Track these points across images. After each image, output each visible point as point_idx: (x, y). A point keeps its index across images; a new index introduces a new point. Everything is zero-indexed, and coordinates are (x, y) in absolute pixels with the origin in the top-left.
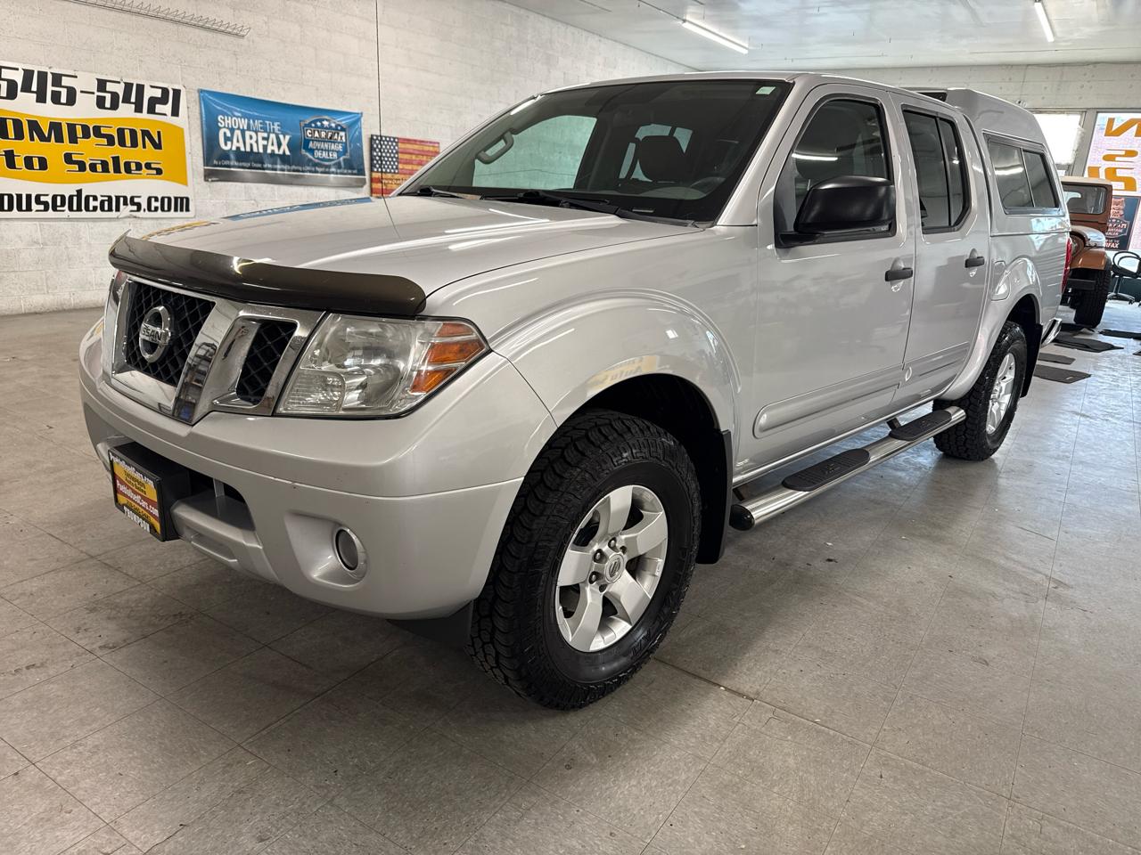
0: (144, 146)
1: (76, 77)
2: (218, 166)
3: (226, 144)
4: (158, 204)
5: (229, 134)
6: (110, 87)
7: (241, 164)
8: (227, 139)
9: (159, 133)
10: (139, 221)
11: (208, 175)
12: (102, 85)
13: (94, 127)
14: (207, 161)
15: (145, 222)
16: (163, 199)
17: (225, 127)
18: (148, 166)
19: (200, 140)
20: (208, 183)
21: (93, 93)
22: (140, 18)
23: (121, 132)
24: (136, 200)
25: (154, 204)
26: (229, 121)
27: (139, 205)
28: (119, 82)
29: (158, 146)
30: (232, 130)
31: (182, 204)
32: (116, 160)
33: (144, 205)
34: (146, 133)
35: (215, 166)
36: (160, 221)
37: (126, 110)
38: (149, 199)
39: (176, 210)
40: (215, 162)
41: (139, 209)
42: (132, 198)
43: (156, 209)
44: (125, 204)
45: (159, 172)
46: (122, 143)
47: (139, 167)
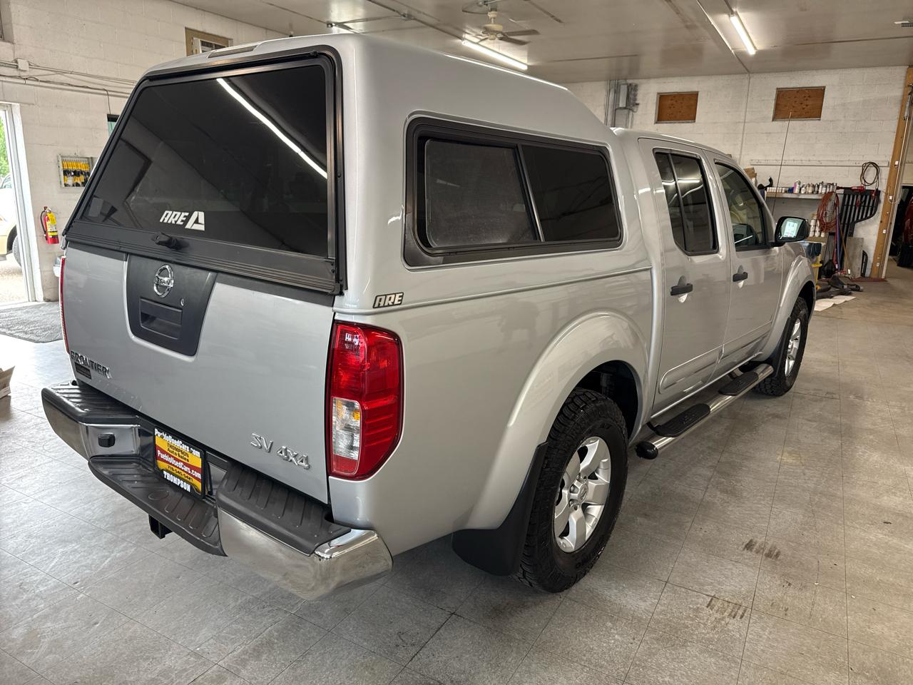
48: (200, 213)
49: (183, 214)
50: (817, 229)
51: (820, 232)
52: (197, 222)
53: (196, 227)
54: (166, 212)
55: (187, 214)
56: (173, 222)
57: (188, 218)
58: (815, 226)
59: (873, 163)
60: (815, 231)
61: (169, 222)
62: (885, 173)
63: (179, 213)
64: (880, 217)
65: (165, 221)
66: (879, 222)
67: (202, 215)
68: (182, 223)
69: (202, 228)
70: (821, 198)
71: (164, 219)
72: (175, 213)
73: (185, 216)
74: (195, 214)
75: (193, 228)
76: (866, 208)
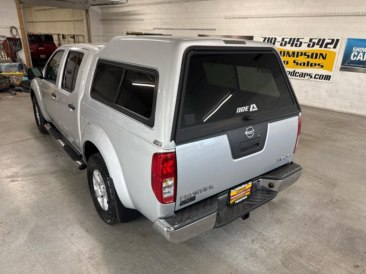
0: (319, 58)
1: (304, 39)
2: (347, 66)
3: (354, 58)
4: (318, 77)
5: (356, 54)
6: (313, 41)
7: (359, 66)
8: (355, 56)
9: (326, 54)
10: (310, 81)
11: (342, 69)
12: (311, 40)
13: (304, 53)
14: (343, 64)
15: (312, 82)
16: (321, 75)
17: (355, 52)
18: (319, 65)
19: (342, 57)
20: (341, 71)
21: (307, 43)
22: (331, 17)
23: (312, 54)
24: (311, 75)
25: (317, 77)
26: (358, 49)
27: (311, 76)
28: (317, 39)
29: (324, 58)
30: (359, 53)
31: (328, 78)
32: (308, 62)
33: (313, 77)
34: (321, 54)
35: (346, 66)
36: (318, 82)
37: (316, 47)
38: (316, 75)
39: (324, 79)
40: (346, 64)
41: (311, 78)
42: (310, 74)
43: (317, 78)
44: (307, 75)
45: (322, 67)
46: (312, 57)
47: (315, 65)
48: (253, 105)
49: (246, 107)
50: (6, 56)
51: (7, 57)
52: (253, 108)
53: (254, 110)
54: (238, 109)
55: (248, 107)
56: (243, 111)
57: (249, 108)
58: (4, 55)
59: (13, 27)
60: (5, 58)
61: (241, 111)
62: (19, 31)
63: (244, 107)
64: (24, 49)
65: (239, 112)
66: (24, 51)
67: (254, 105)
68: (247, 110)
69: (257, 109)
70: (3, 43)
71: (238, 112)
72: (242, 108)
73: (248, 108)
74: (252, 106)
75: (253, 110)
76: (18, 46)
